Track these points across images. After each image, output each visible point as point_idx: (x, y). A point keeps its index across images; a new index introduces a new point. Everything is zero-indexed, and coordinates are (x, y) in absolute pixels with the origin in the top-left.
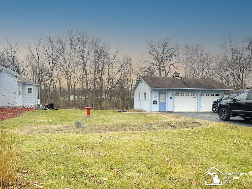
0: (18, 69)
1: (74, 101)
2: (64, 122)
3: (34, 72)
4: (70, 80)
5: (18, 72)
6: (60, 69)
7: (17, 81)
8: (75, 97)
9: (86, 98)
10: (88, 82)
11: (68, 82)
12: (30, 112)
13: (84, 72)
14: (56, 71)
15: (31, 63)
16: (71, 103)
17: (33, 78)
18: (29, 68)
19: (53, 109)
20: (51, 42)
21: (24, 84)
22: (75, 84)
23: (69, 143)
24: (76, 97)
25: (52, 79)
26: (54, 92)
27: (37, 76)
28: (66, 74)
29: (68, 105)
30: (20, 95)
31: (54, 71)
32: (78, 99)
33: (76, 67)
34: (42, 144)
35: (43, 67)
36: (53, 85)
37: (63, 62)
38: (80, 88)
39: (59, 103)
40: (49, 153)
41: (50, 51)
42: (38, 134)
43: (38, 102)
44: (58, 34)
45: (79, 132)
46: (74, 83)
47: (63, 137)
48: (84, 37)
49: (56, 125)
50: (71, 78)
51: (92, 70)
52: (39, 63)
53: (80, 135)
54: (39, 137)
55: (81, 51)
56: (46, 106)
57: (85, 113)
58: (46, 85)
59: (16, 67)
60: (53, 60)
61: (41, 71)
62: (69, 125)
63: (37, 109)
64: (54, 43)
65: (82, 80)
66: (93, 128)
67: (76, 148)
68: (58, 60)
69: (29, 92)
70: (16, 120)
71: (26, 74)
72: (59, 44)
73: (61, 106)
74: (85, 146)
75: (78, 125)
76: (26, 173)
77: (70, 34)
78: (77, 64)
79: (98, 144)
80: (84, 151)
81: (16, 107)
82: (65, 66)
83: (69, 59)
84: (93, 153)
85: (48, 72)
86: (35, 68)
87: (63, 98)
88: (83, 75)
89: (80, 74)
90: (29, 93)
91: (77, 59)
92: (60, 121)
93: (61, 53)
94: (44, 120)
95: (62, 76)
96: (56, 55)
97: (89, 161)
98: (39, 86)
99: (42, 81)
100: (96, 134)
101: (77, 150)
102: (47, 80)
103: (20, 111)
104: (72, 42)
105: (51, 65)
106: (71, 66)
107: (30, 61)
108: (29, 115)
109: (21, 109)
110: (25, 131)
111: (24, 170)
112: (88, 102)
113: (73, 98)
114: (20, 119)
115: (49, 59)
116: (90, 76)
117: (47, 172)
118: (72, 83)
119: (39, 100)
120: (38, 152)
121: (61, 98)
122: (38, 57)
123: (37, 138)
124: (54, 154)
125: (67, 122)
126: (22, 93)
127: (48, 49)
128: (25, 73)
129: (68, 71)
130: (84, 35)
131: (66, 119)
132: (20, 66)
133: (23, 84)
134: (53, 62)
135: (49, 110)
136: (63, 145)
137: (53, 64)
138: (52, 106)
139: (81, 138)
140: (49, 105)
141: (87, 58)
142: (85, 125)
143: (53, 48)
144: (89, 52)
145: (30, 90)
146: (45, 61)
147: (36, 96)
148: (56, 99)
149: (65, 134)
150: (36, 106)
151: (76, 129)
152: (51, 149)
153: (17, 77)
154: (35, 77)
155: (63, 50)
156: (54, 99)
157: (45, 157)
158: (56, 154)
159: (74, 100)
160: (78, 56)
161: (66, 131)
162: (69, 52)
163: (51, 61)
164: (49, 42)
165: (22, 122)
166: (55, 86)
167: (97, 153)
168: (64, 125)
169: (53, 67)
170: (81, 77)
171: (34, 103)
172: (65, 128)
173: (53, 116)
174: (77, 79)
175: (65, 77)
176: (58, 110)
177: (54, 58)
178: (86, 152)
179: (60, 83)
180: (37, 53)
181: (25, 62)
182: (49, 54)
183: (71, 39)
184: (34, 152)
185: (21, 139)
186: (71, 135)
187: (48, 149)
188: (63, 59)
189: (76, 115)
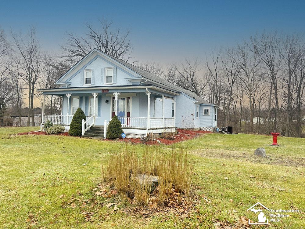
0: (196, 89)
1: (259, 125)
2: (242, 149)
3: (212, 90)
4: (254, 98)
5: (196, 92)
6: (241, 85)
7: (194, 102)
8: (260, 120)
9: (275, 120)
10: (279, 99)
11: (250, 101)
12: (206, 135)
13: (273, 87)
14: (236, 88)
15: (209, 82)
16: (254, 128)
17: (210, 98)
18: (207, 88)
19: (231, 133)
20: (230, 54)
21: (201, 105)
22: (260, 103)
23: (244, 172)
24: (262, 120)
25: (231, 98)
26: (234, 114)
27: (215, 95)
28: (248, 90)
29: (251, 129)
30: (197, 117)
31: (234, 88)
32: (265, 122)
33: (262, 81)
34: (215, 168)
35: (221, 85)
36: (233, 105)
37: (244, 77)
38: (267, 107)
39: (239, 127)
40: (220, 176)
41: (229, 65)
42: (213, 158)
43: (215, 124)
44: (238, 44)
45: (259, 162)
46: (259, 101)
47: (238, 164)
48: (273, 40)
49: (232, 151)
50: (256, 95)
51: (285, 83)
52: (217, 80)
53: (260, 165)
54: (213, 161)
55: (269, 60)
56: (223, 129)
57: (270, 140)
58: (225, 105)
59: (195, 87)
60: (233, 75)
61: (220, 90)
62: (248, 152)
63: (213, 132)
64: (234, 56)
65: (271, 97)
66: (279, 159)
67: (252, 177)
68: (239, 75)
69: (205, 113)
70: (193, 141)
71: (204, 93)
72: (240, 56)
73: (242, 130)
74: (262, 177)
75: (259, 153)
76: (199, 188)
77: (253, 41)
78: (262, 77)
79: (280, 179)
80: (260, 182)
81: (193, 129)
82: (247, 80)
83: (253, 71)
84: (272, 186)
85: (227, 89)
86: (213, 87)
87: (245, 121)
88: (271, 91)
89: (267, 89)
90: (205, 115)
91: (263, 71)
92: (237, 146)
93: (243, 65)
94: (220, 144)
95: (244, 94)
96: (236, 69)
97: (264, 193)
98: (216, 107)
99: (220, 100)
100: (281, 167)
101: (252, 180)
102: (225, 99)
103: (197, 133)
104: (256, 49)
105: (231, 82)
106: (254, 80)
107: (208, 80)
108: (206, 137)
109: (198, 132)
110: (201, 153)
111: (198, 186)
112: (279, 126)
113: (257, 120)
114: (197, 141)
115: (228, 75)
116: (282, 91)
117: (217, 192)
118: (256, 102)
119: (216, 122)
120: (211, 174)
121: (243, 120)
122: (216, 74)
123: (211, 162)
124: (226, 178)
125: (246, 149)
126: (199, 114)
127: (227, 64)
128: (202, 93)
129: (251, 86)
130: (273, 38)
131: (245, 145)
132: (198, 86)
133: (199, 106)
134: (233, 78)
135: (226, 133)
136: (237, 172)
137: (233, 80)
138: (230, 130)
139: (259, 168)
140: (226, 128)
141: (278, 67)
142: (268, 154)
143: (233, 62)
144: (281, 58)
145: (206, 111)
146: (224, 78)
147: (212, 118)
148: (236, 121)
149: (241, 161)
150: (213, 128)
151: (256, 158)
152: (224, 173)
153: (194, 98)
154: (212, 97)
155: (245, 61)
156: (233, 122)
157: (217, 179)
158: (228, 179)
159: (258, 123)
160: (265, 66)
161: (243, 158)
162: (252, 64)
163: (230, 77)
164: (229, 55)
165: (198, 144)
166: (235, 105)
167: (276, 187)
168: (241, 152)
169: (233, 84)
170: (269, 93)
171: (210, 125)
172: (242, 155)
173: (230, 141)
174: (263, 96)
175: (247, 95)
176: (237, 134)
177: (233, 72)
178: (262, 183)
179: (241, 103)
180: (216, 70)
181: (203, 81)
182: (228, 69)
183: (255, 47)
184: (207, 174)
185: (197, 160)
186: (248, 163)
187: (221, 173)
188: (245, 73)
189: (258, 141)
